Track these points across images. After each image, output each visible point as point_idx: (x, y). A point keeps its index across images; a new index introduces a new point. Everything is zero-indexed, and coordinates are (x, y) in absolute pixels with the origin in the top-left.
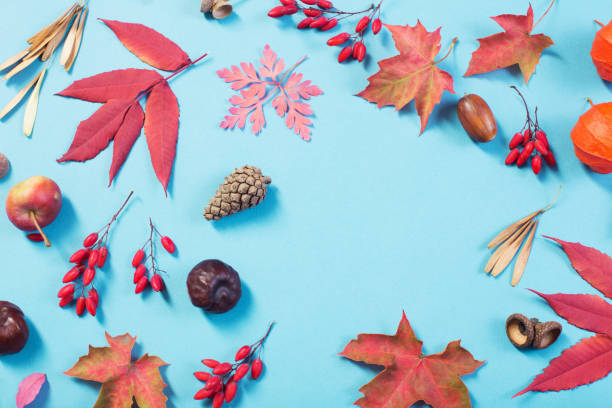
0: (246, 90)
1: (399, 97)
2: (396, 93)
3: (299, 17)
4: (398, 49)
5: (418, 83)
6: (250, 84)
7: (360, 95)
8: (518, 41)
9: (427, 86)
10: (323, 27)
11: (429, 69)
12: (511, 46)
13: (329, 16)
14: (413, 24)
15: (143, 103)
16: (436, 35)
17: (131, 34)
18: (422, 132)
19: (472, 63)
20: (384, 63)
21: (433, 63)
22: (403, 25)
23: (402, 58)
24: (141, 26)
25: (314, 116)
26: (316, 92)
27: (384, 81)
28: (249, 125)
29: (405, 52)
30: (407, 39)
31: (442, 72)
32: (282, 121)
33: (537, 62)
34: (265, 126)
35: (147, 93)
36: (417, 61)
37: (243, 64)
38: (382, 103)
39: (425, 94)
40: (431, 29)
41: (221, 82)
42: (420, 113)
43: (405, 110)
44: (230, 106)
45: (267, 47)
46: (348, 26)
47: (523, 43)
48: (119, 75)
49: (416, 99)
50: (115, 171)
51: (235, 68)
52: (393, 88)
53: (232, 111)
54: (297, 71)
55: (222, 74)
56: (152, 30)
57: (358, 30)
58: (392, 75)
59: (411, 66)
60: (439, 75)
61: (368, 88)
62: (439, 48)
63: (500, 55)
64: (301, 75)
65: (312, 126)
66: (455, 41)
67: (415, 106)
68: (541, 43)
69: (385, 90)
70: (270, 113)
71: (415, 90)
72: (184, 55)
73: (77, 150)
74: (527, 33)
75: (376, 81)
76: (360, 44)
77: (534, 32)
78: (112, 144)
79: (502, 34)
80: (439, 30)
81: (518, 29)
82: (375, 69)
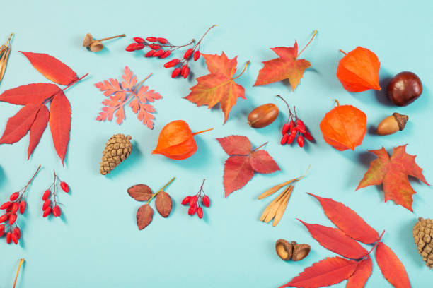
0: (113, 96)
1: (211, 100)
2: (209, 98)
3: (147, 50)
4: (210, 70)
5: (222, 91)
6: (115, 93)
7: (186, 98)
8: (288, 63)
9: (228, 94)
10: (162, 55)
11: (229, 83)
12: (284, 66)
13: (165, 49)
14: (220, 54)
15: (48, 105)
16: (234, 61)
17: (40, 61)
18: (225, 122)
19: (259, 77)
20: (200, 79)
21: (232, 79)
22: (214, 54)
23: (212, 75)
24: (47, 55)
25: (156, 112)
26: (158, 97)
27: (201, 90)
28: (115, 118)
29: (214, 73)
30: (215, 64)
31: (238, 85)
32: (136, 116)
33: (302, 76)
34: (125, 119)
35: (51, 99)
36: (222, 78)
37: (111, 80)
38: (199, 103)
39: (227, 99)
40: (230, 57)
41: (97, 90)
42: (224, 110)
43: (215, 107)
44: (103, 106)
45: (127, 68)
46: (178, 55)
47: (292, 65)
48: (33, 87)
49: (221, 102)
50: (31, 150)
51: (106, 82)
52: (207, 95)
53: (104, 109)
54: (146, 84)
55: (98, 86)
56: (54, 58)
57: (185, 57)
58: (206, 86)
59: (218, 80)
60: (236, 87)
61: (191, 94)
62: (235, 70)
63: (277, 72)
64: (147, 87)
65: (154, 119)
66: (248, 63)
67: (220, 105)
68: (304, 65)
69: (202, 96)
70: (128, 110)
71: (221, 96)
72: (75, 74)
73: (7, 137)
74: (295, 58)
75: (195, 90)
76: (186, 67)
77: (299, 57)
78: (29, 132)
79: (278, 59)
80: (236, 58)
81: (289, 56)
82: (195, 83)
